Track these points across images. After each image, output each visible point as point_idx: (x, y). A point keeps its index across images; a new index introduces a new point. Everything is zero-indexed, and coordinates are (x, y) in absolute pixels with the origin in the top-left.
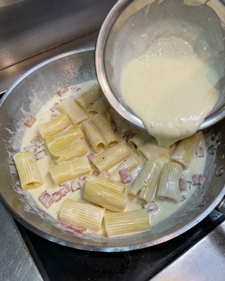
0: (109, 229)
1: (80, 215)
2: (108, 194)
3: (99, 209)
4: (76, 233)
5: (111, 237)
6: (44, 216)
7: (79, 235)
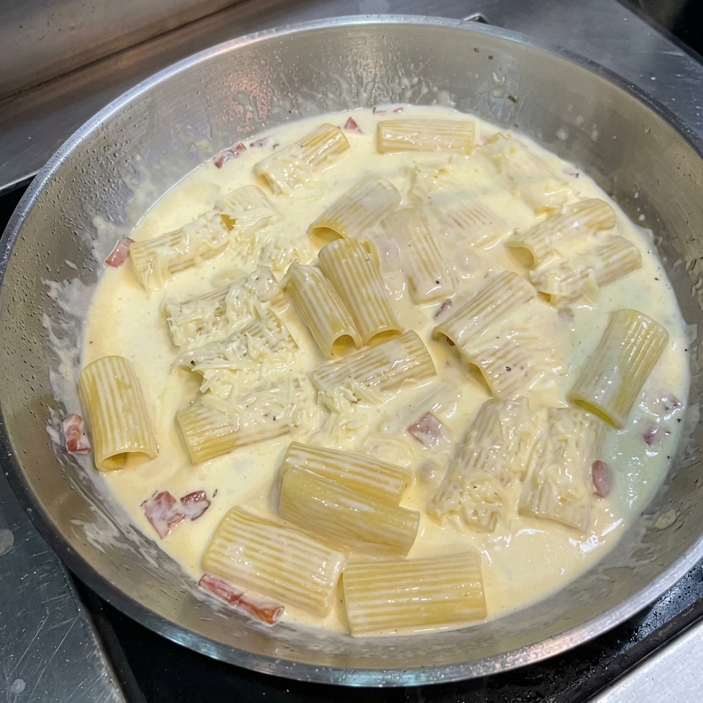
0: (356, 612)
1: (269, 564)
2: (357, 506)
3: (329, 550)
4: (255, 619)
5: (360, 635)
6: (157, 559)
7: (265, 626)
